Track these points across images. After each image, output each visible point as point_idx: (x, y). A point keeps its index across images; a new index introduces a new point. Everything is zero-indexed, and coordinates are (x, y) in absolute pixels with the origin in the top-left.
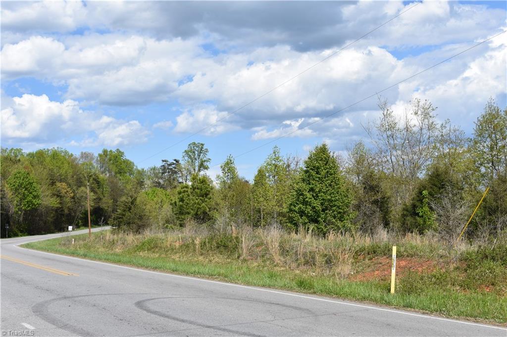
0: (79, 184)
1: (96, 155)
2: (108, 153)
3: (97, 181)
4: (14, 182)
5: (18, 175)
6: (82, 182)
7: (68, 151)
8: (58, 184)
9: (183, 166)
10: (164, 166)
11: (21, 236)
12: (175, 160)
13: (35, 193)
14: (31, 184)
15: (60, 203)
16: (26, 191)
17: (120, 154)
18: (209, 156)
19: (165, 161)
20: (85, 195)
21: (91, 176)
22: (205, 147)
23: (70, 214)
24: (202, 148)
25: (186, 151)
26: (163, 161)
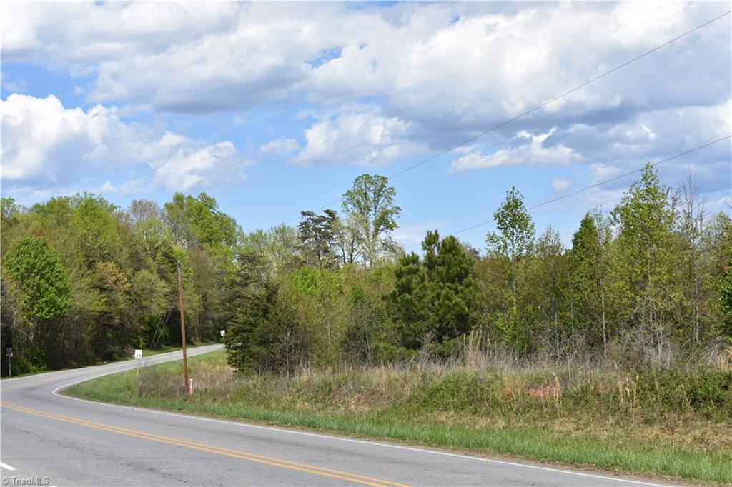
0: (137, 265)
1: (161, 206)
2: (185, 201)
3: (170, 258)
4: (18, 263)
5: (24, 248)
6: (141, 260)
7: (105, 199)
8: (100, 265)
9: (345, 224)
10: (305, 223)
11: (35, 372)
12: (327, 211)
13: (59, 285)
14: (51, 265)
15: (107, 303)
16: (42, 281)
17: (208, 202)
18: (396, 201)
19: (308, 213)
20: (149, 287)
21: (157, 248)
22: (388, 185)
23: (122, 325)
24: (383, 186)
25: (349, 192)
26: (304, 214)
